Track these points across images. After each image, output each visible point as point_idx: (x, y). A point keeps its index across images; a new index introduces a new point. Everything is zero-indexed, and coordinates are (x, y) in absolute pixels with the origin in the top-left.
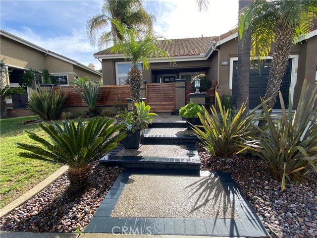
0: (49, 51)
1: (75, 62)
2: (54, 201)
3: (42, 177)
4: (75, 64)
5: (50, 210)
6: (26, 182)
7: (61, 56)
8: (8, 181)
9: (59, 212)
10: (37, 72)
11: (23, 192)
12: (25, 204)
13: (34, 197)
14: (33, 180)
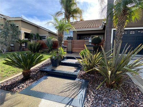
0: (40, 26)
1: (49, 30)
2: (16, 82)
3: (17, 73)
4: (49, 31)
5: (13, 84)
6: (12, 74)
7: (44, 28)
8: (6, 73)
9: (16, 85)
10: (34, 34)
11: (9, 77)
12: (7, 81)
13: (11, 79)
14: (14, 74)
